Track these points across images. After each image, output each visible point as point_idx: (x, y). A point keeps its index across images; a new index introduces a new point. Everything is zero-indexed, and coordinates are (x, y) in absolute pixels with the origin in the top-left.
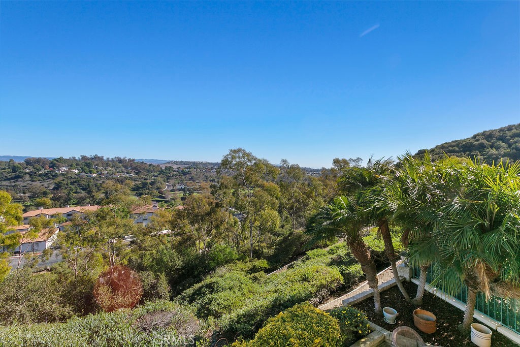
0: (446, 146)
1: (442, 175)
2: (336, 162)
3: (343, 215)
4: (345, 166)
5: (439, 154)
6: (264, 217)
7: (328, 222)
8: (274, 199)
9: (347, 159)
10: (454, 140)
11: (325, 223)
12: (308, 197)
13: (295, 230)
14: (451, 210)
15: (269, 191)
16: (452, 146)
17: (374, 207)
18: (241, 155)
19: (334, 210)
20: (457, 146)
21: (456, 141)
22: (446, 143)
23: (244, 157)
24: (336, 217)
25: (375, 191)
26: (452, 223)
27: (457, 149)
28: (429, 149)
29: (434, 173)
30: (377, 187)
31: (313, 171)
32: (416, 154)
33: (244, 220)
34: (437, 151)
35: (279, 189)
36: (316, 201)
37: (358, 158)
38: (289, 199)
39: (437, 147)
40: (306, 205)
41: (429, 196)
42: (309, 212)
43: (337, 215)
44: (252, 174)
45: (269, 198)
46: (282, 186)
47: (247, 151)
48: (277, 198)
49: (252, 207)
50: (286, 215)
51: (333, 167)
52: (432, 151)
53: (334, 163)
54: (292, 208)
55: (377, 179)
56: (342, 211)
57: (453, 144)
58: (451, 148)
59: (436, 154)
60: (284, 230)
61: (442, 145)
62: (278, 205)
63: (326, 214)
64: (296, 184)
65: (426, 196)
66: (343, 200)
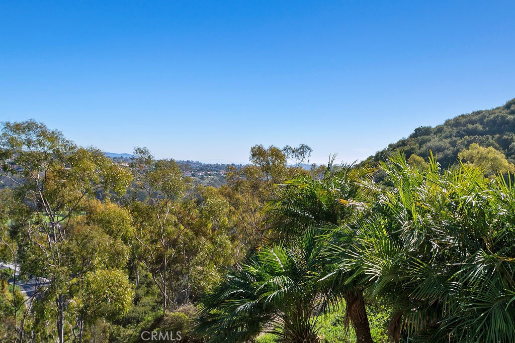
0: (463, 121)
1: (457, 203)
2: (258, 153)
3: (279, 288)
4: (277, 163)
5: (450, 137)
6: (94, 286)
7: (248, 304)
8: (120, 244)
9: (281, 147)
10: (476, 110)
11: (242, 307)
12: (197, 234)
13: (167, 312)
14: (471, 276)
15: (106, 224)
16: (472, 122)
17: (340, 272)
18: (34, 138)
19: (260, 278)
20: (481, 121)
21: (478, 113)
22: (463, 116)
23: (41, 144)
24: (265, 295)
25: (339, 235)
26: (472, 301)
27: (480, 127)
28: (433, 126)
29: (444, 199)
30: (344, 228)
31: (206, 169)
32: (411, 137)
33: (41, 298)
34: (448, 130)
35: (129, 218)
36: (214, 243)
37: (303, 147)
38: (154, 242)
39: (447, 123)
40: (192, 252)
41: (435, 246)
42: (199, 268)
43: (267, 289)
44: (64, 185)
45: (107, 240)
46: (136, 210)
47: (51, 128)
48: (125, 240)
49: (63, 265)
50: (144, 273)
51: (251, 163)
52: (439, 130)
53: (254, 155)
54: (160, 259)
55: (342, 207)
56: (278, 280)
57: (474, 118)
58: (470, 126)
59: (446, 137)
60: (140, 309)
61: (456, 119)
62: (127, 258)
63: (242, 285)
64: (169, 204)
65: (430, 246)
66: (277, 256)
